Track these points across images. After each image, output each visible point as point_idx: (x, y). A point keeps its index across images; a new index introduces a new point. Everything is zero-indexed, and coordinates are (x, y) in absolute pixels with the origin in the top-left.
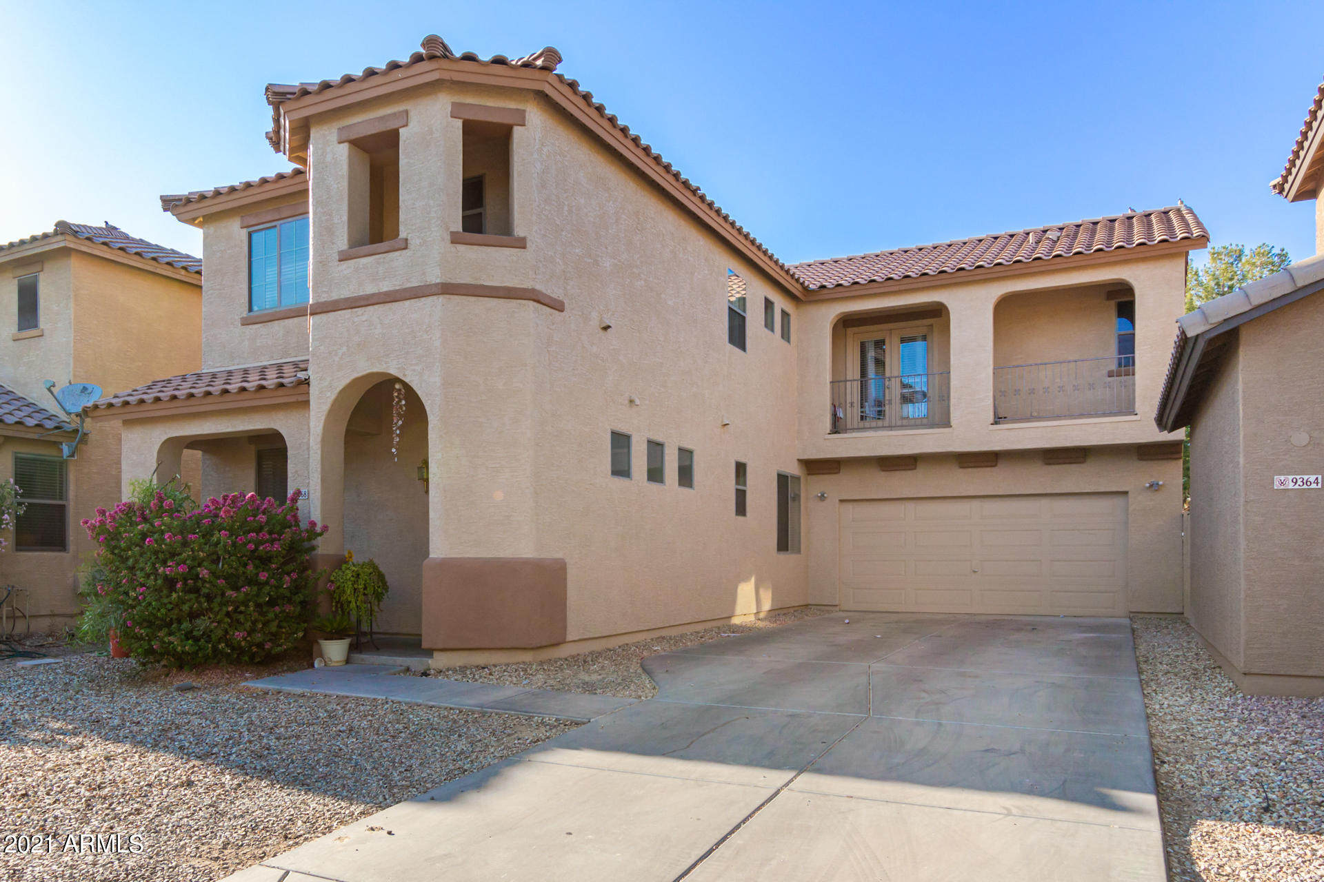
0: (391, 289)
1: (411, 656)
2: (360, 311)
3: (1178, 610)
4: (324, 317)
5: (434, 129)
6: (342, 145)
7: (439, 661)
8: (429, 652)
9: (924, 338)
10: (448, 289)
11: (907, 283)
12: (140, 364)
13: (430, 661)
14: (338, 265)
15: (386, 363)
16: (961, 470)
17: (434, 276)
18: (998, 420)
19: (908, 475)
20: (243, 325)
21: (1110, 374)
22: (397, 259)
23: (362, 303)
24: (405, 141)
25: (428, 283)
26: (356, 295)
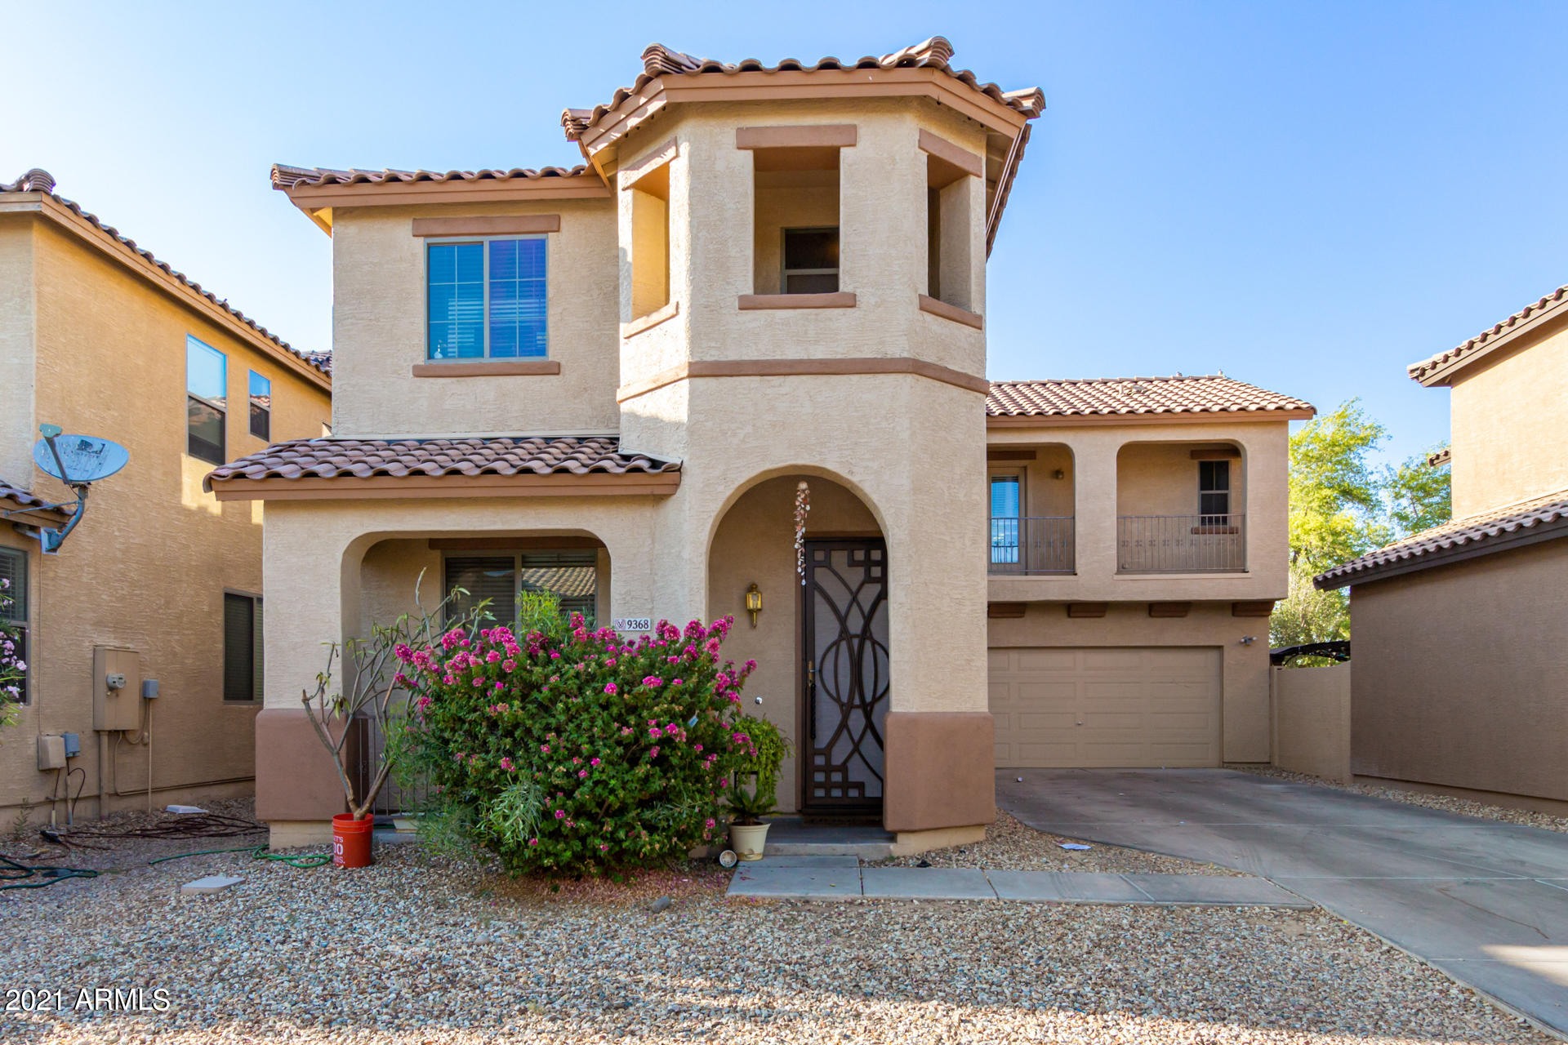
0: (829, 357)
1: (864, 839)
2: (776, 380)
3: (1266, 760)
4: (712, 382)
5: (897, 158)
6: (743, 152)
7: (909, 846)
8: (892, 837)
9: (1016, 479)
10: (916, 368)
11: (1041, 420)
12: (116, 414)
13: (892, 846)
14: (736, 315)
15: (820, 453)
16: (1069, 620)
17: (899, 349)
18: (1122, 569)
19: (1016, 622)
20: (416, 376)
21: (1195, 531)
22: (838, 318)
23: (782, 371)
24: (850, 166)
25: (889, 356)
26: (769, 358)
